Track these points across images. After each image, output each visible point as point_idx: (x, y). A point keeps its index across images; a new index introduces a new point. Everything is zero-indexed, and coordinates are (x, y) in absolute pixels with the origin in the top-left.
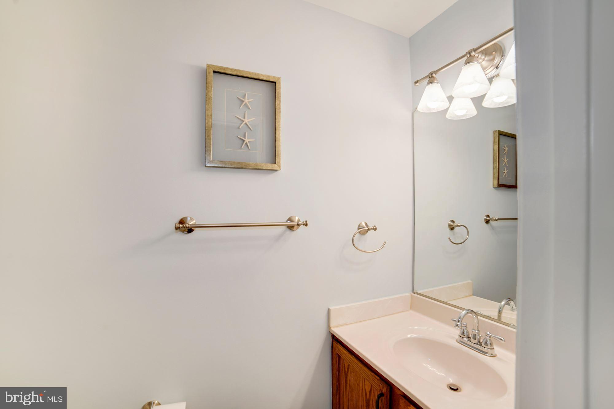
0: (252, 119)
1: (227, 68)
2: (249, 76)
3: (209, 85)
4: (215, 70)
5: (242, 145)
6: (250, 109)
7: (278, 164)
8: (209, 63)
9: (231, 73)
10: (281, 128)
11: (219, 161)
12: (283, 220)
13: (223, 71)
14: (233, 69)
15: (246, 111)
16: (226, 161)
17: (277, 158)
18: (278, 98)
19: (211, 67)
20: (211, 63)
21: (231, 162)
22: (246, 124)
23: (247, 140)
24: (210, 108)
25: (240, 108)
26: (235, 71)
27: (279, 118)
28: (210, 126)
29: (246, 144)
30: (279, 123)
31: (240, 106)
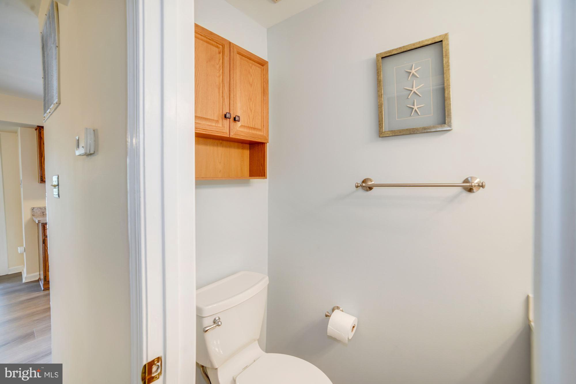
0: (421, 86)
1: (393, 50)
2: (413, 47)
3: (379, 70)
4: (382, 57)
5: (412, 113)
6: (418, 77)
7: (448, 124)
8: (377, 53)
9: (396, 53)
10: (451, 86)
11: (390, 131)
12: (459, 181)
13: (389, 54)
14: (398, 48)
15: (414, 81)
16: (395, 130)
17: (448, 118)
18: (446, 55)
19: (379, 55)
20: (379, 52)
21: (400, 130)
22: (414, 92)
23: (415, 107)
24: (380, 89)
25: (408, 80)
26: (399, 49)
27: (448, 76)
28: (382, 104)
29: (415, 110)
30: (448, 82)
31: (408, 79)
